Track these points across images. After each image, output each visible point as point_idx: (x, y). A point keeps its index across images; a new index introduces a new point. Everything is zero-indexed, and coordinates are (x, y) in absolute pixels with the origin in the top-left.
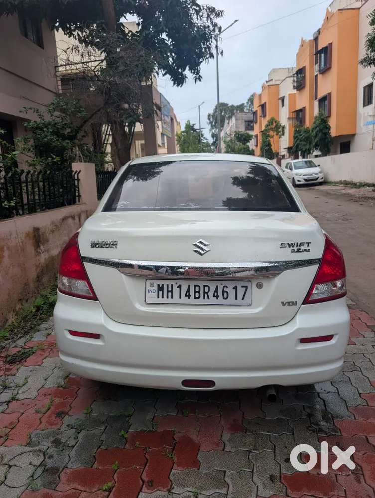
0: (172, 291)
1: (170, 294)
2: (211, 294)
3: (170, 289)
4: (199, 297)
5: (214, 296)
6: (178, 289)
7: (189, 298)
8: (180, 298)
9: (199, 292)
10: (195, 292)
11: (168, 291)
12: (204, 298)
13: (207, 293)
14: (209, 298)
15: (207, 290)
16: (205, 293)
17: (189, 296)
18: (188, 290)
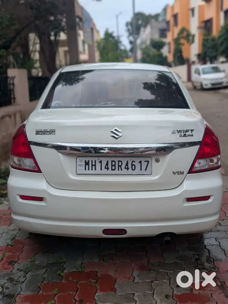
0: (95, 165)
1: (94, 167)
2: (123, 167)
3: (94, 164)
4: (115, 169)
5: (125, 168)
6: (100, 164)
7: (108, 170)
8: (101, 170)
9: (115, 165)
10: (112, 166)
11: (92, 165)
12: (119, 170)
13: (121, 166)
14: (121, 170)
15: (120, 164)
16: (119, 166)
17: (108, 169)
18: (107, 164)
